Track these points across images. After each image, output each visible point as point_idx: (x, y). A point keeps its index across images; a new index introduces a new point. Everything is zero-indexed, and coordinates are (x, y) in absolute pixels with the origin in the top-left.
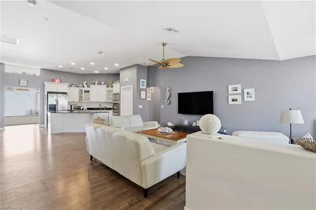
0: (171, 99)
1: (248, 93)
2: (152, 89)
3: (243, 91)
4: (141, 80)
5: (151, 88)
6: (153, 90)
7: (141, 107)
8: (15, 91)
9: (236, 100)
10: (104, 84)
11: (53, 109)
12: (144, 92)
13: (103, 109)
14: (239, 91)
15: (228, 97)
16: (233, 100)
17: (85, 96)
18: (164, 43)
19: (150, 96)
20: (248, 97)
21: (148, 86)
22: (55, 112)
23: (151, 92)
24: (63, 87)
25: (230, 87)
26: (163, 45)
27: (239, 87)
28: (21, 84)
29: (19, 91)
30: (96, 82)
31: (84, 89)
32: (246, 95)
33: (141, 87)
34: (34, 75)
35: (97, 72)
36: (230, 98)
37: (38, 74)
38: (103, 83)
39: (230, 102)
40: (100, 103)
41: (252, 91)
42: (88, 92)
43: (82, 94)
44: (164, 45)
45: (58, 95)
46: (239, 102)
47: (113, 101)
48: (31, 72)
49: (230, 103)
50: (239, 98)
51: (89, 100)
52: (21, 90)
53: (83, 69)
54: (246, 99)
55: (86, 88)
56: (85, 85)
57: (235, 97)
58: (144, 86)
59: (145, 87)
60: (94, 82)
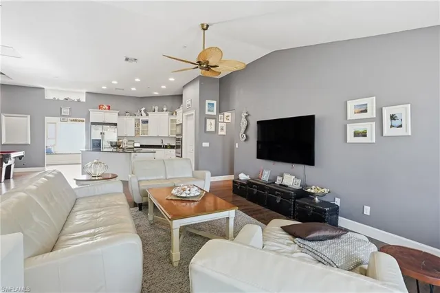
0: (249, 133)
1: (393, 117)
2: (228, 116)
3: (380, 112)
4: (207, 102)
5: (226, 114)
6: (230, 118)
7: (206, 145)
8: (69, 122)
9: (364, 134)
10: (166, 111)
11: (97, 145)
12: (213, 121)
13: (166, 147)
14: (372, 113)
15: (346, 126)
16: (357, 134)
17: (143, 128)
18: (203, 25)
19: (225, 128)
20: (392, 126)
21: (220, 111)
22: (100, 151)
23: (226, 121)
24: (112, 117)
25: (351, 105)
26: (204, 30)
27: (371, 103)
28: (63, 114)
29: (73, 122)
30: (157, 108)
31: (141, 118)
32: (387, 121)
33: (207, 113)
34: (79, 101)
35: (156, 93)
36: (351, 129)
37: (83, 99)
38: (165, 109)
39: (351, 138)
40: (162, 138)
41: (404, 111)
42: (146, 122)
43: (138, 125)
44: (205, 28)
45: (104, 126)
46: (371, 138)
47: (177, 135)
48: (74, 97)
49: (349, 140)
50: (371, 128)
51: (147, 134)
52: (76, 120)
53: (134, 89)
54: (387, 131)
55: (144, 118)
56: (142, 112)
57: (360, 127)
58: (212, 111)
59: (215, 113)
60: (153, 107)
